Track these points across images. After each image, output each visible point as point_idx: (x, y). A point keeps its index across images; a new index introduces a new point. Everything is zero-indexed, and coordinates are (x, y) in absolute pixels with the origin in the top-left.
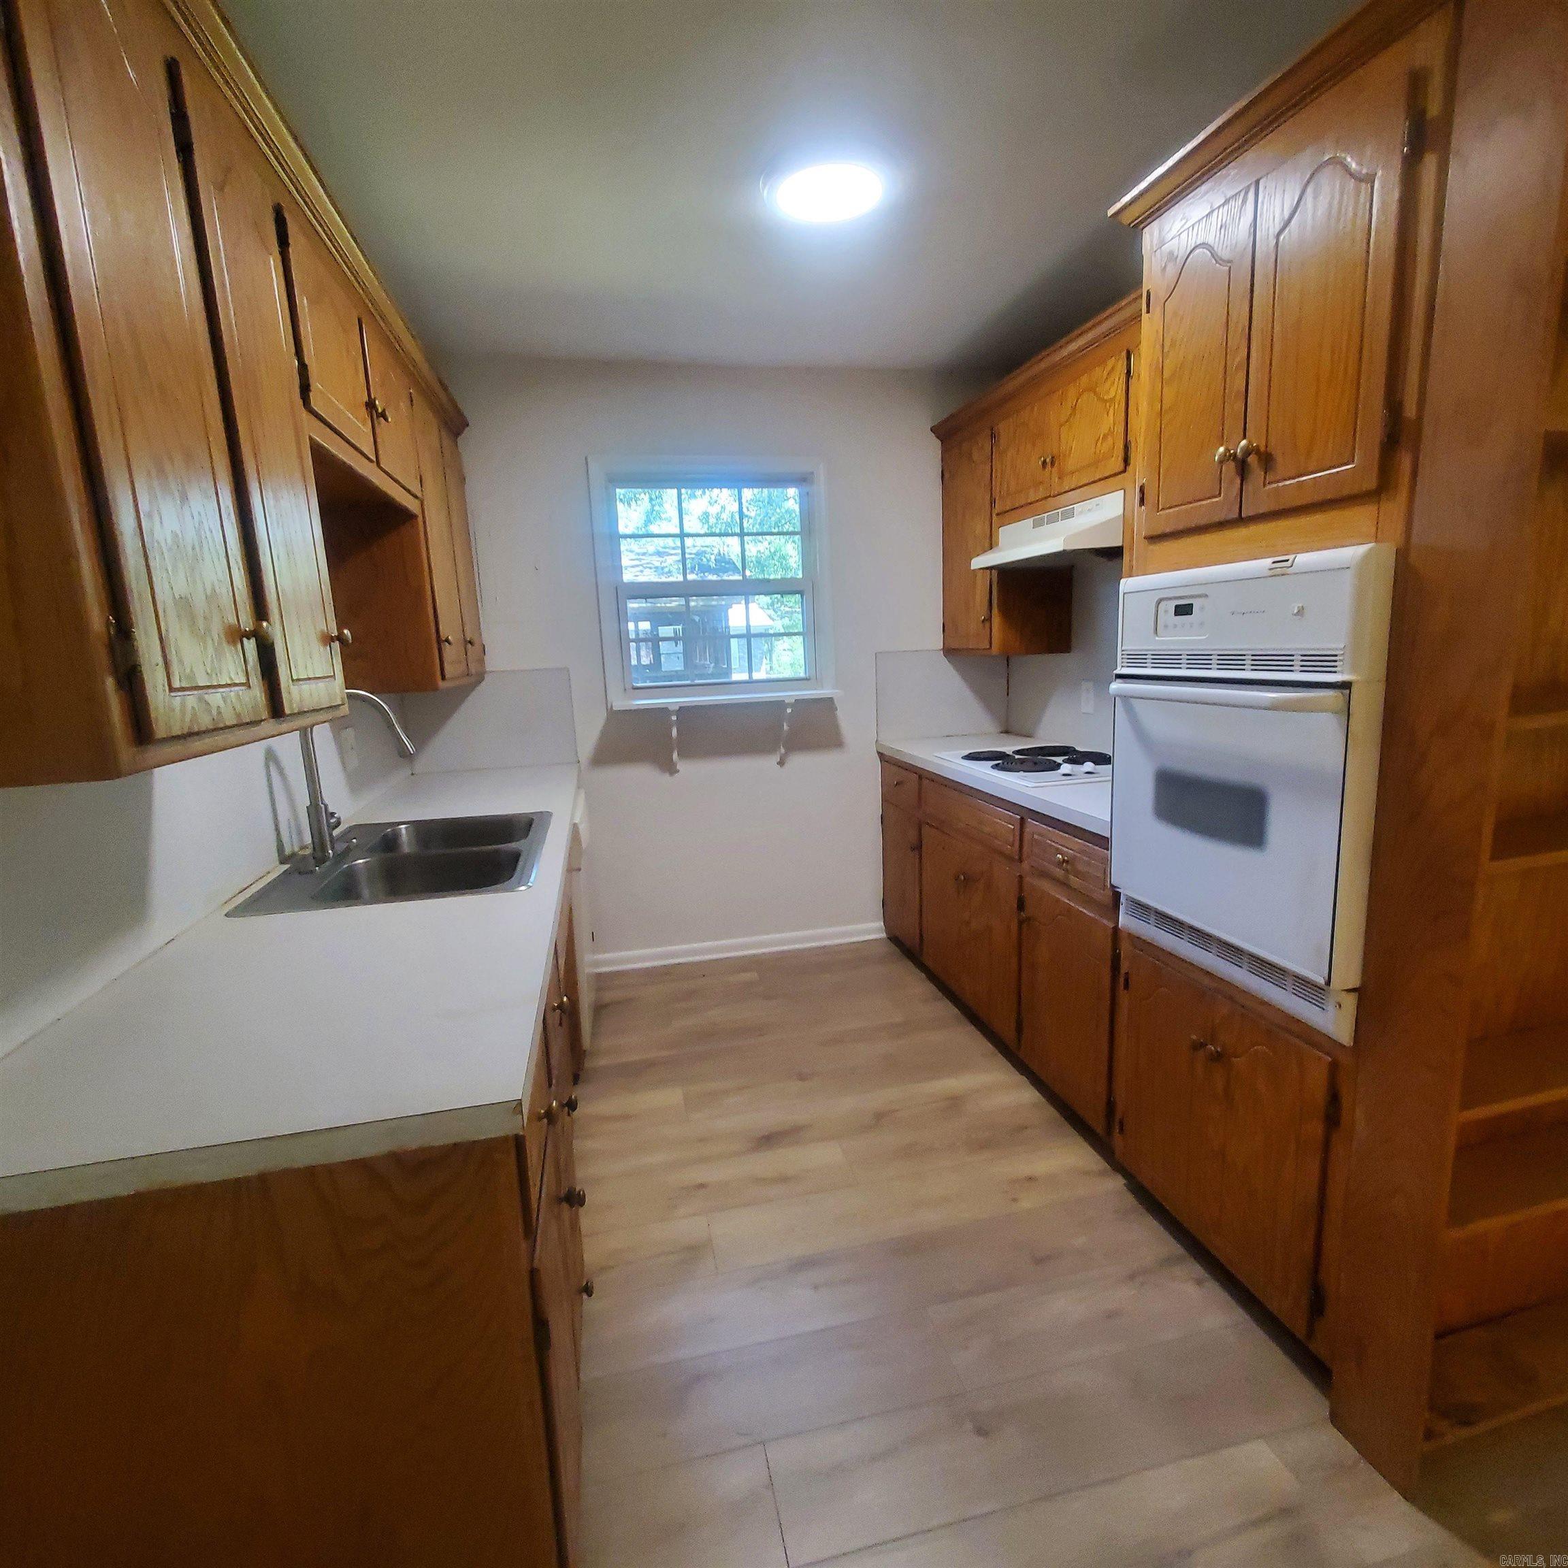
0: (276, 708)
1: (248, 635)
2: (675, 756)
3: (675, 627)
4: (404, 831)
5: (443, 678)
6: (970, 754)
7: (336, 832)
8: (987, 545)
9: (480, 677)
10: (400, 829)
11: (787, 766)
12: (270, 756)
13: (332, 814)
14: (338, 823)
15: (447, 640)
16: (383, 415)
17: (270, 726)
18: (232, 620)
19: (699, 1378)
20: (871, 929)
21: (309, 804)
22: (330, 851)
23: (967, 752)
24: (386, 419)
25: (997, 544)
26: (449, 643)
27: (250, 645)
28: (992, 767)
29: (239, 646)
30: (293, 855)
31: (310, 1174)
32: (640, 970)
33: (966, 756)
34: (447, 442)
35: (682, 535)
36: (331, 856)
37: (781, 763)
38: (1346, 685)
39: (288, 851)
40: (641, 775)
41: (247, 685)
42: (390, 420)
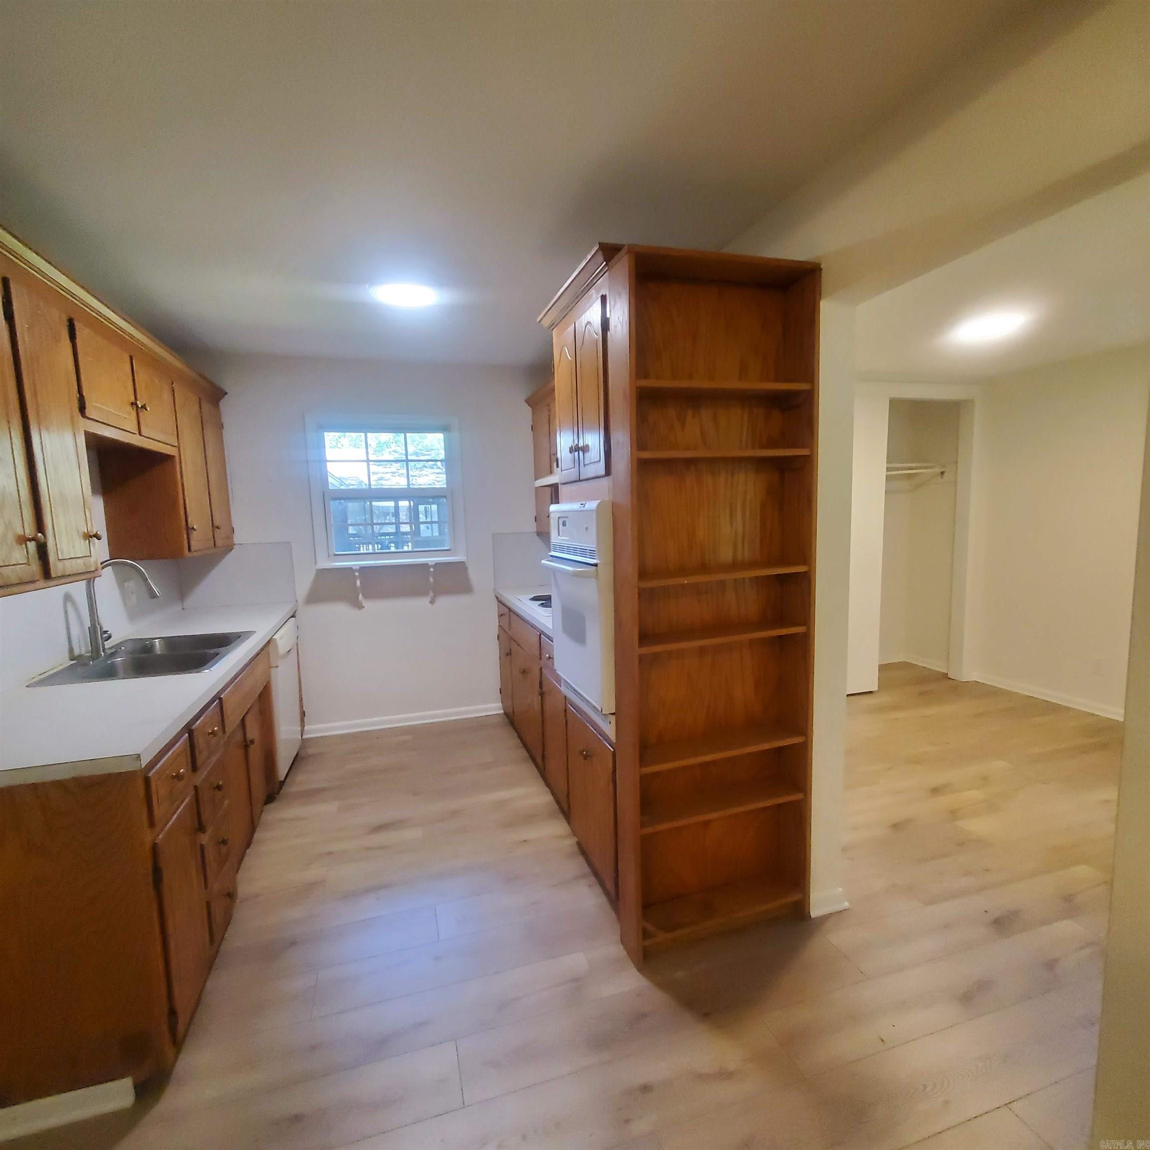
0: (46, 573)
1: (30, 540)
2: (361, 596)
3: (425, 506)
4: (157, 643)
5: (189, 550)
6: (534, 597)
7: (108, 644)
8: (549, 472)
9: (230, 548)
10: (155, 642)
11: (435, 605)
12: (68, 598)
13: (106, 632)
14: (110, 637)
15: (193, 528)
16: (144, 407)
17: (41, 583)
18: (20, 531)
19: (293, 943)
20: (494, 707)
21: (90, 625)
22: (102, 653)
23: (532, 596)
24: (146, 410)
25: (553, 473)
26: (195, 530)
27: (32, 546)
28: (539, 605)
29: (24, 546)
30: (80, 656)
31: (34, 787)
32: (337, 735)
33: (532, 598)
34: (206, 407)
35: (368, 461)
36: (103, 656)
37: (432, 602)
38: (596, 565)
39: (77, 652)
40: (341, 610)
41: (28, 564)
42: (148, 409)
